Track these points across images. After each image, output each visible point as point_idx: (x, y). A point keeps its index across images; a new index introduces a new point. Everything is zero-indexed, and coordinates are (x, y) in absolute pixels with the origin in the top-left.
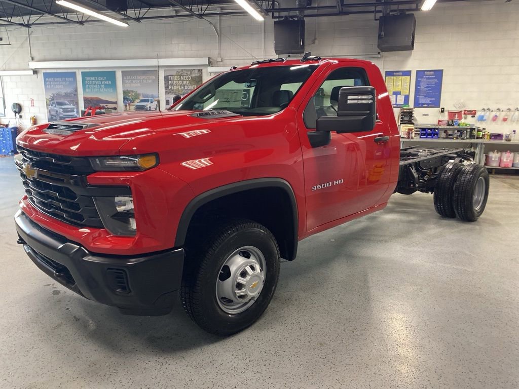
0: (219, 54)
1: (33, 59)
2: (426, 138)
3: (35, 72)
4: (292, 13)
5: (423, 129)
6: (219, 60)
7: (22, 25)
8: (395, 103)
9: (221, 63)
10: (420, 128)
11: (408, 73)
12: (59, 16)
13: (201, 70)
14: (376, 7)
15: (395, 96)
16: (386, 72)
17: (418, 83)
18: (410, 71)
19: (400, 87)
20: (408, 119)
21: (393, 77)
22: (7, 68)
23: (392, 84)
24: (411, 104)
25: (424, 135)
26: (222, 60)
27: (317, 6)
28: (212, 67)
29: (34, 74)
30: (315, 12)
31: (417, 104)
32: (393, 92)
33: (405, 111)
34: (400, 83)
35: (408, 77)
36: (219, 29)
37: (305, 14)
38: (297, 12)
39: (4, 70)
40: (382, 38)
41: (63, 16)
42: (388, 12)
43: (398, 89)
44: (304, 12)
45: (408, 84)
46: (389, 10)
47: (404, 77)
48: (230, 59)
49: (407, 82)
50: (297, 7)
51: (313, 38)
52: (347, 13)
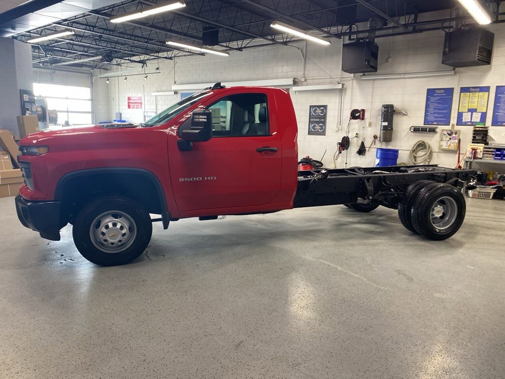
0: (304, 74)
1: (175, 83)
2: (501, 159)
3: (176, 93)
4: (361, 35)
5: (498, 150)
6: (303, 80)
7: (166, 58)
8: (469, 120)
9: (305, 83)
10: (494, 148)
11: (487, 89)
12: (222, 46)
13: (289, 89)
14: (443, 24)
15: (470, 113)
16: (461, 88)
17: (497, 100)
18: (489, 87)
19: (476, 104)
20: (480, 138)
21: (468, 94)
22: (160, 90)
23: (468, 100)
24: (489, 122)
25: (499, 156)
26: (305, 80)
27: (392, 26)
28: (297, 86)
29: (175, 94)
30: (391, 31)
31: (495, 123)
32: (468, 109)
33: (478, 129)
34: (476, 100)
35: (487, 94)
36: (304, 53)
37: (376, 35)
38: (366, 34)
39: (158, 92)
40: (446, 54)
41: (225, 45)
42: (459, 27)
43: (473, 106)
44: (375, 33)
45: (486, 100)
46: (460, 25)
47: (481, 94)
48: (312, 79)
49: (485, 99)
50: (368, 29)
51: (388, 57)
52: (421, 31)
